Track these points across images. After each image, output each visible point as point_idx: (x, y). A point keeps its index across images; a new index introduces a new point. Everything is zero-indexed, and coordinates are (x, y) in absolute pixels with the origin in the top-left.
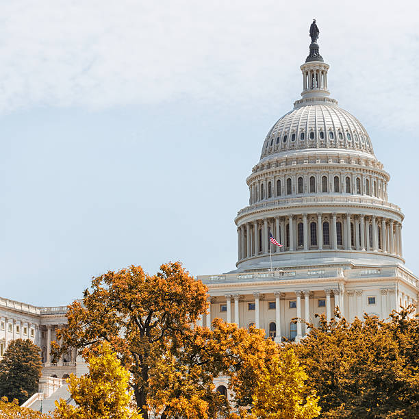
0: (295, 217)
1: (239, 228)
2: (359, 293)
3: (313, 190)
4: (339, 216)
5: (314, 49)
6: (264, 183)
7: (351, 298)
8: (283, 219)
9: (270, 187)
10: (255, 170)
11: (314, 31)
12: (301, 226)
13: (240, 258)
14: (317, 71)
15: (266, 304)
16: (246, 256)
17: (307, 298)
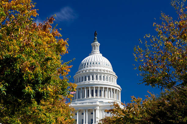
2: (104, 110)
8: (83, 88)
17: (87, 111)
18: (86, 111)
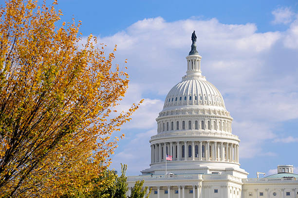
0: (180, 142)
1: (151, 146)
2: (210, 187)
3: (190, 128)
4: (203, 142)
5: (193, 47)
6: (165, 122)
7: (206, 189)
8: (174, 143)
9: (168, 125)
10: (161, 114)
11: (194, 37)
12: (183, 147)
13: (152, 162)
14: (195, 60)
15: (163, 191)
16: (154, 162)
17: (183, 189)
18: (181, 189)
